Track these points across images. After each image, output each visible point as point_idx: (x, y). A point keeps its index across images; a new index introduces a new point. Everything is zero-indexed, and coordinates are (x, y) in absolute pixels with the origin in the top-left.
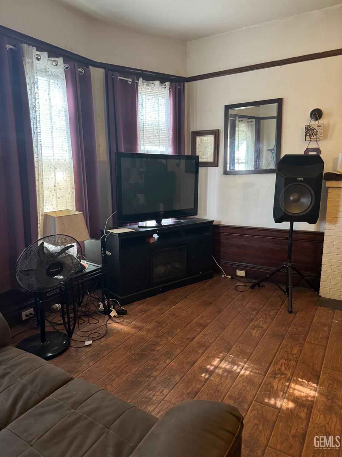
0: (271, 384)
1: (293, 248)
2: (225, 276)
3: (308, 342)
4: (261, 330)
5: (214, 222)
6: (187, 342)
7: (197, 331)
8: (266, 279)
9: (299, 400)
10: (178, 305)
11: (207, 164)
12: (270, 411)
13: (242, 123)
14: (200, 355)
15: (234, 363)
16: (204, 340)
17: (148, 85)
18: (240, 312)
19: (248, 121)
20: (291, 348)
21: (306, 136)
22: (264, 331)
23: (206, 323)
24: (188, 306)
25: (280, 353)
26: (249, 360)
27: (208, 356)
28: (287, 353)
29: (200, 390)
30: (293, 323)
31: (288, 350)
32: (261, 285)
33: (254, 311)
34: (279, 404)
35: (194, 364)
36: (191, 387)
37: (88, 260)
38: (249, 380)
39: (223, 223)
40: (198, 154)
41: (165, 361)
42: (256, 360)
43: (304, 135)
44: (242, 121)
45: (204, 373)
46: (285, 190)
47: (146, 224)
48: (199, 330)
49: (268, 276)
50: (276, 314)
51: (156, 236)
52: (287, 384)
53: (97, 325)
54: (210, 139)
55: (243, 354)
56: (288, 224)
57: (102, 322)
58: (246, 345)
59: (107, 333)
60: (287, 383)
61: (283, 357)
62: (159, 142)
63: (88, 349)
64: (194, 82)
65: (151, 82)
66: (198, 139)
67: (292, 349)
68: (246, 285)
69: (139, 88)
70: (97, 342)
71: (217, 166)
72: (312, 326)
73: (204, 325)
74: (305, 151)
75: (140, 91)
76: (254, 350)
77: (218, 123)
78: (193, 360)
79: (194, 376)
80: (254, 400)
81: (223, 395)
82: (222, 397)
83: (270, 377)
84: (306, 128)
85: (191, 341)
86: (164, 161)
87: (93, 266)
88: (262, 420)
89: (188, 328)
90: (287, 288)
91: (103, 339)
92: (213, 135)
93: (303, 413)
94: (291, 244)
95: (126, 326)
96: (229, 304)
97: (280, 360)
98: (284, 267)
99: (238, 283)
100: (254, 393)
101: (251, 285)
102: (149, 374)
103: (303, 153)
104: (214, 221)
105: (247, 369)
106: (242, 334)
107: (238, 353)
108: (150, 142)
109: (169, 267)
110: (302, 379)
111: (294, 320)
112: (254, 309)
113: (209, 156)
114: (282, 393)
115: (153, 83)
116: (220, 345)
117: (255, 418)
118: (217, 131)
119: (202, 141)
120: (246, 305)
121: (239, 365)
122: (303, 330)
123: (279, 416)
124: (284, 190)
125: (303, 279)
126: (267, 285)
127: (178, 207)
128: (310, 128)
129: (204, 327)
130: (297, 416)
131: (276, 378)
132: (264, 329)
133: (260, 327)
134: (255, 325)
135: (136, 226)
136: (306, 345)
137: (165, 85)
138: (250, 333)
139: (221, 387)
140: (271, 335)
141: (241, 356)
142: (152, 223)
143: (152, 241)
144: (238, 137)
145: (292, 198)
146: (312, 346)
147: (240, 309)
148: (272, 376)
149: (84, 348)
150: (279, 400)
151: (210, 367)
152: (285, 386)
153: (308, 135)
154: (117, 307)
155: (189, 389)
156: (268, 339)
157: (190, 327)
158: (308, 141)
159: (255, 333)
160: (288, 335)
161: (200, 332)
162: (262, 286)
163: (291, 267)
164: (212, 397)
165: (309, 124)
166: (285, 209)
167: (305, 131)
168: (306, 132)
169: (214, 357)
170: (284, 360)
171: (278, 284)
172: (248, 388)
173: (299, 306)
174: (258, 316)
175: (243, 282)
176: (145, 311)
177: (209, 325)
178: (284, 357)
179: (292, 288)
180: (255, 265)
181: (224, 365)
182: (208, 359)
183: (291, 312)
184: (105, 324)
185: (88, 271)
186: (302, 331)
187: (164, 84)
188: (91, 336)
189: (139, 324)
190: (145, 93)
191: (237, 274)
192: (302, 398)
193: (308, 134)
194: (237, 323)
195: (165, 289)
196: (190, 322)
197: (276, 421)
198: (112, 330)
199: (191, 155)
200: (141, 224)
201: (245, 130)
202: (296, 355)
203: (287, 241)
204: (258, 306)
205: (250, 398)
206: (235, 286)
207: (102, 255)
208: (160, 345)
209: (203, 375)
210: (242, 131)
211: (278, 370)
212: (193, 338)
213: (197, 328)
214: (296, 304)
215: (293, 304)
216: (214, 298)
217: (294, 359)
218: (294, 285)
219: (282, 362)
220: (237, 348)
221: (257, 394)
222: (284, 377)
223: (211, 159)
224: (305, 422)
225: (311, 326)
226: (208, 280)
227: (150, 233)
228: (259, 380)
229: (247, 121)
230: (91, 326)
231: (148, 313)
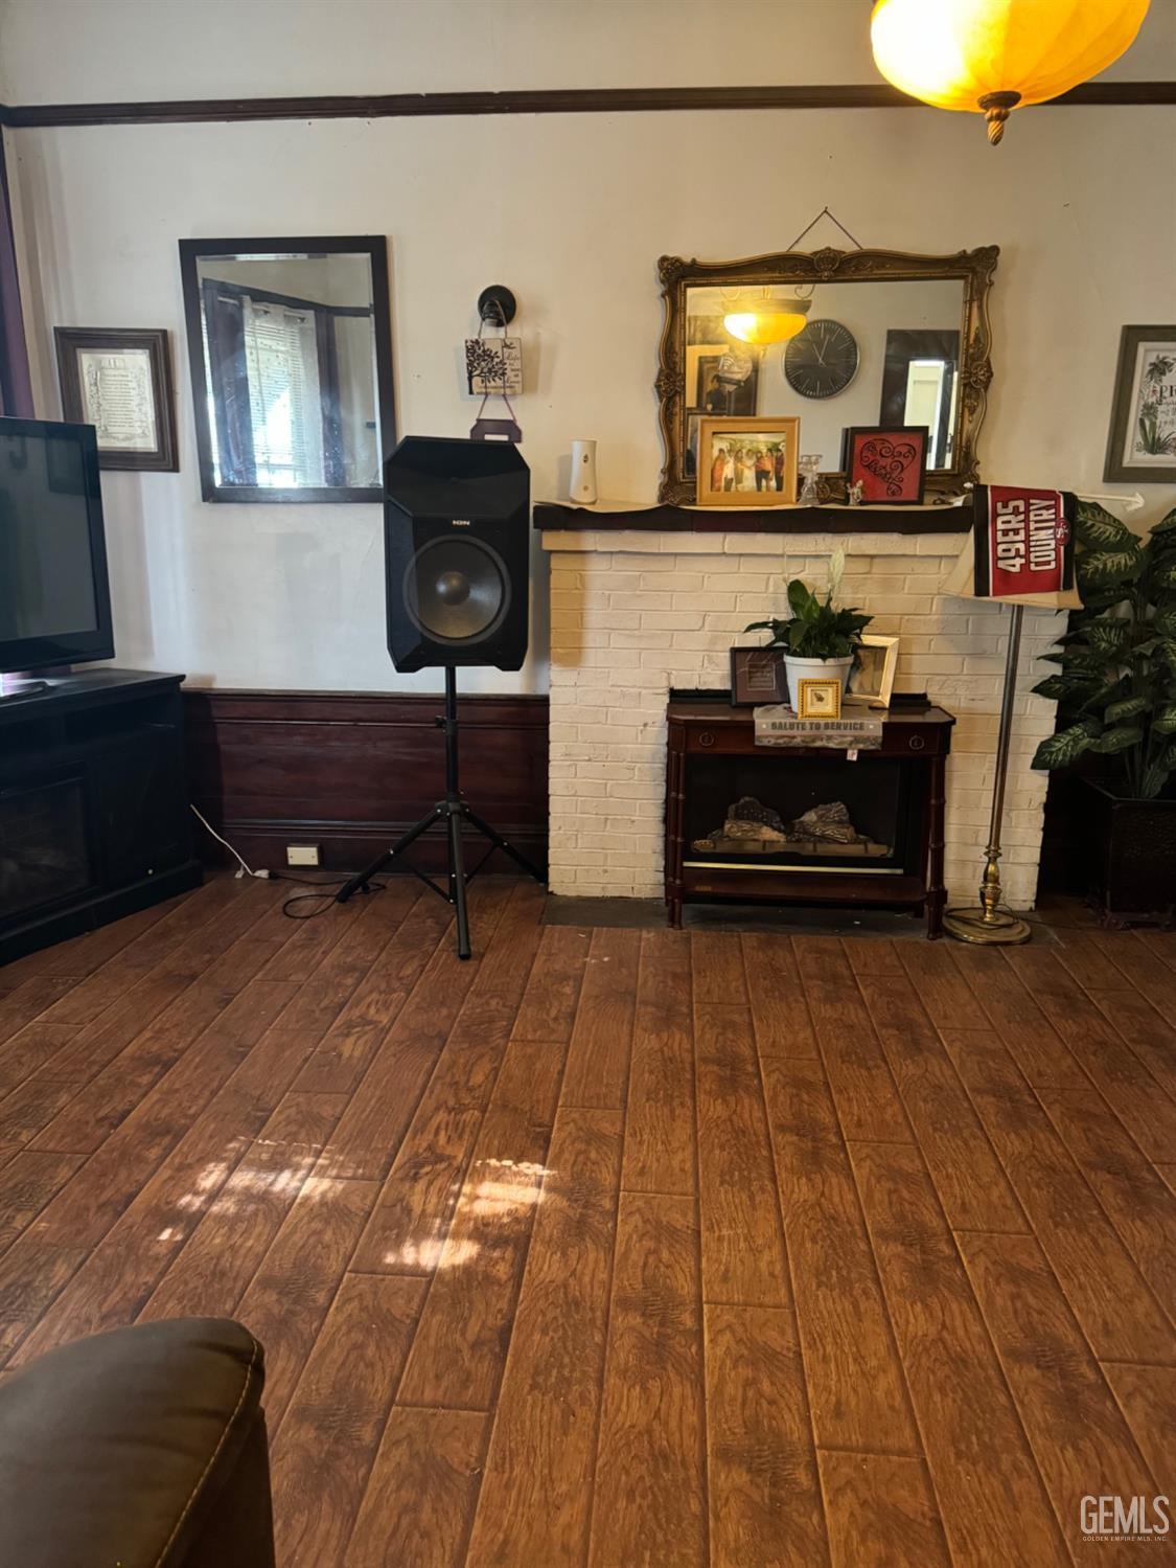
0: (404, 1204)
1: (461, 753)
2: (246, 873)
3: (517, 1041)
4: (373, 1032)
5: (186, 680)
6: (101, 1132)
7: (139, 1085)
8: (385, 864)
9: (490, 1229)
10: (60, 1008)
11: (130, 461)
12: (401, 1289)
13: (267, 322)
14: (150, 1168)
15: (277, 1164)
16: (166, 1111)
18: (300, 987)
19: (289, 316)
20: (468, 1068)
21: (470, 379)
22: (383, 1035)
23: (175, 1051)
24: (102, 1001)
25: (432, 1092)
26: (329, 1143)
27: (181, 1163)
28: (454, 1087)
29: (151, 1289)
30: (475, 990)
31: (457, 1078)
32: (372, 887)
33: (350, 974)
34: (428, 1259)
35: (126, 1206)
36: (116, 1291)
38: (330, 1211)
39: (221, 684)
42: (355, 1134)
43: (465, 376)
44: (266, 312)
45: (165, 1227)
46: (418, 561)
48: (146, 1079)
49: (392, 852)
50: (422, 971)
52: (455, 1187)
54: (138, 362)
55: (312, 1129)
56: (439, 673)
58: (319, 1096)
60: (455, 1184)
61: (441, 1105)
66: (87, 360)
67: (471, 1071)
68: (323, 893)
71: (175, 468)
72: (528, 987)
73: (165, 1058)
74: (472, 431)
76: (346, 1106)
77: (163, 307)
78: (124, 1190)
79: (130, 1248)
80: (349, 1268)
81: (240, 1283)
82: (236, 1292)
83: (402, 1180)
84: (468, 350)
85: (116, 1127)
88: (374, 1326)
89: (101, 1081)
90: (453, 882)
92: (147, 351)
93: (503, 1264)
94: (454, 738)
96: (261, 968)
97: (432, 1116)
98: (437, 818)
99: (296, 889)
100: (346, 1248)
101: (336, 889)
103: (467, 435)
104: (183, 677)
105: (325, 1173)
106: (306, 1060)
107: (293, 1128)
110: (500, 1160)
111: (476, 980)
112: (351, 969)
113: (138, 429)
114: (438, 1221)
116: (226, 1114)
117: (353, 1327)
118: (159, 334)
119: (101, 369)
120: (323, 959)
121: (296, 1168)
122: (504, 1006)
123: (429, 1296)
124: (414, 559)
125: (498, 849)
126: (392, 881)
128: (480, 352)
129: (167, 1066)
130: (483, 1279)
131: (420, 1178)
132: (381, 1026)
133: (368, 1025)
134: (351, 1020)
136: (513, 1050)
138: (334, 1049)
139: (233, 1257)
140: (403, 1042)
141: (302, 1135)
144: (258, 370)
145: (442, 588)
146: (529, 1050)
147: (300, 977)
148: (407, 1175)
150: (429, 1243)
151: (190, 1201)
152: (449, 1195)
153: (478, 375)
155: (110, 1298)
156: (395, 1055)
157: (109, 1077)
158: (478, 393)
159: (352, 1048)
160: (459, 1031)
161: (152, 1085)
162: (377, 887)
163: (461, 813)
164: (200, 1299)
165: (477, 337)
166: (424, 623)
167: (466, 361)
168: (470, 364)
169: (202, 1161)
170: (446, 1114)
171: (426, 875)
172: (328, 1237)
173: (490, 934)
174: (363, 987)
175: (311, 884)
177: (184, 1056)
178: (446, 1102)
179: (467, 880)
180: (349, 823)
181: (242, 1179)
182: (181, 1174)
183: (465, 957)
186: (499, 1008)
191: (291, 862)
192: (500, 1218)
193: (477, 372)
194: (290, 1027)
196: (110, 1061)
197: (420, 1315)
199: (60, 418)
201: (283, 349)
202: (482, 1088)
203: (438, 731)
204: (362, 954)
205: (334, 1265)
206: (286, 901)
209: (166, 1235)
210: (270, 349)
211: (425, 1150)
213: (140, 1076)
214: (481, 927)
215: (470, 931)
216: (207, 957)
217: (474, 1102)
218: (473, 871)
219: (438, 1121)
220: (287, 1112)
221: (358, 1247)
222: (445, 1169)
223: (148, 442)
224: (508, 1292)
225: (525, 988)
226: (179, 897)
228: (365, 1197)
229: (285, 316)
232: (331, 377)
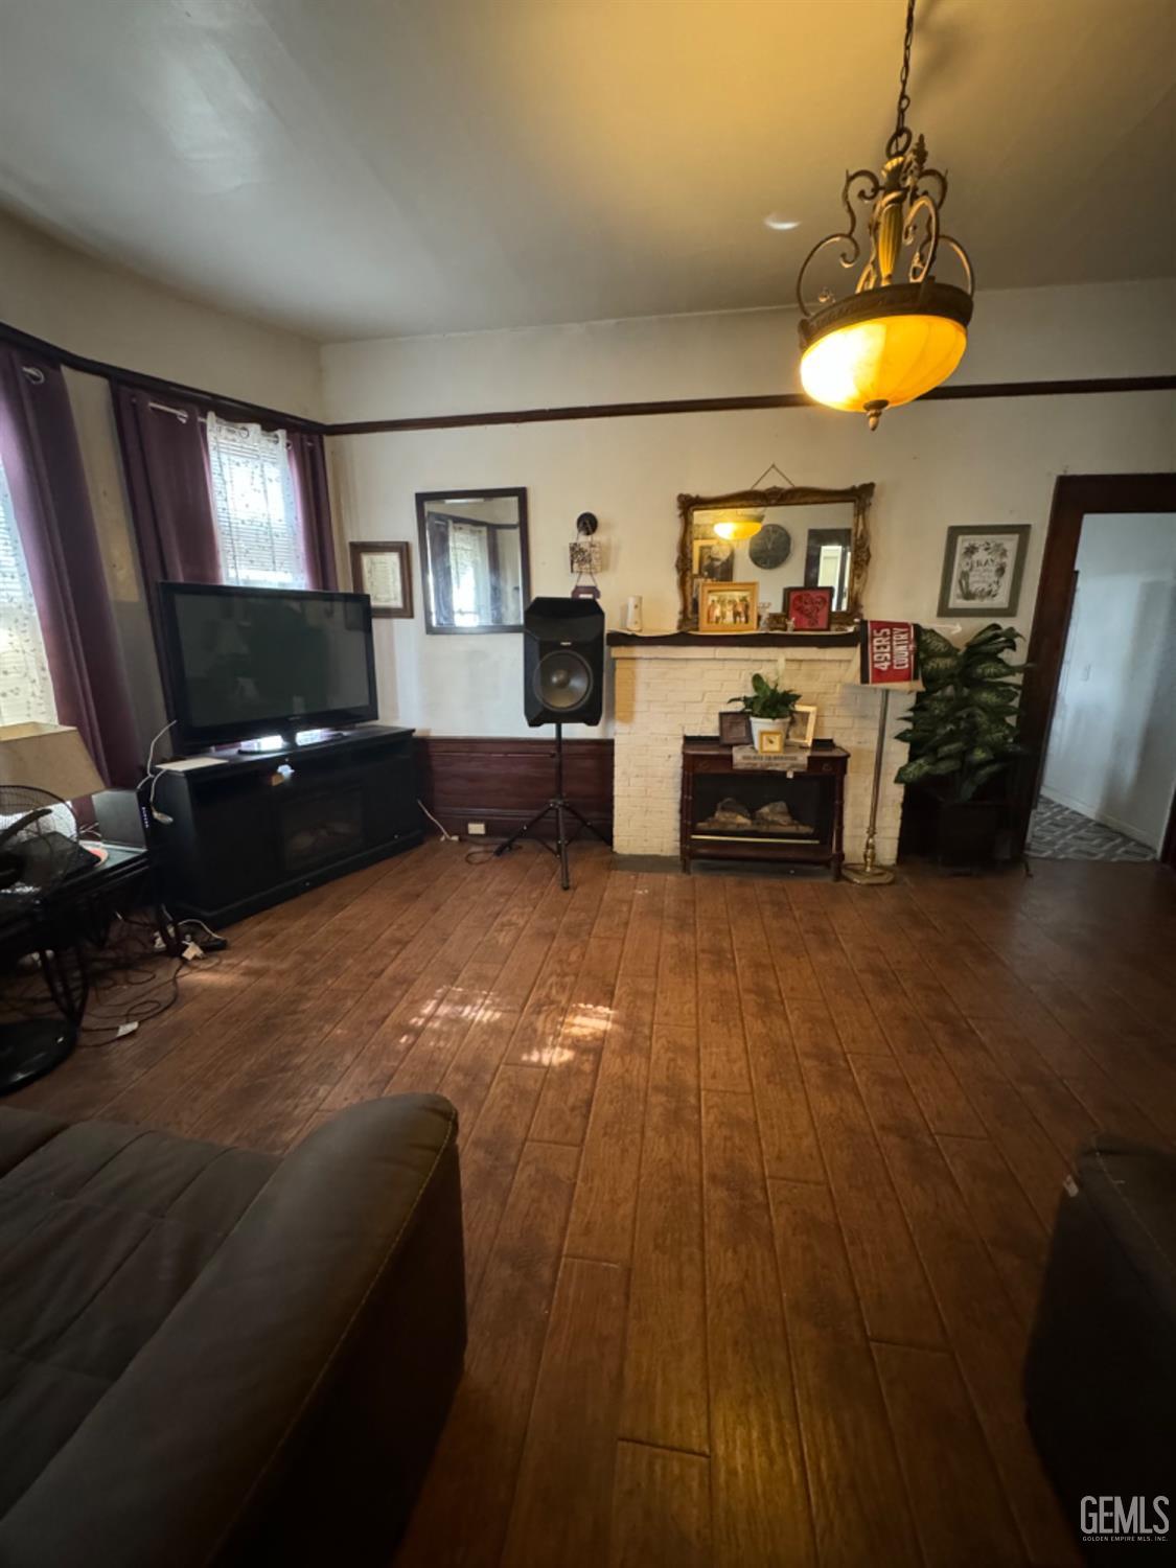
0: (533, 1027)
1: (563, 772)
2: (446, 838)
3: (595, 937)
4: (515, 930)
5: (415, 732)
6: (370, 980)
7: (390, 955)
8: (522, 835)
9: (580, 1043)
10: (349, 911)
11: (388, 613)
12: (531, 1075)
13: (461, 534)
14: (396, 1001)
15: (463, 1002)
16: (404, 970)
17: (234, 432)
18: (475, 903)
19: (473, 530)
20: (568, 952)
21: (572, 564)
22: (521, 931)
23: (409, 936)
24: (370, 908)
25: (548, 964)
26: (491, 991)
27: (412, 1000)
28: (560, 962)
29: (396, 1070)
30: (569, 907)
31: (561, 958)
32: (514, 847)
33: (502, 897)
34: (546, 1061)
35: (383, 1022)
36: (377, 1069)
37: (107, 839)
38: (493, 1029)
40: (368, 589)
41: (321, 1028)
42: (506, 987)
43: (569, 562)
44: (459, 528)
45: (403, 1035)
46: (542, 665)
47: (259, 745)
48: (393, 952)
49: (525, 828)
50: (542, 896)
51: (286, 771)
52: (561, 1019)
53: (150, 985)
54: (393, 559)
55: (482, 983)
56: (552, 727)
57: (163, 975)
58: (486, 964)
59: (179, 999)
60: (561, 1017)
61: (553, 972)
62: (274, 562)
63: (128, 1043)
64: (344, 438)
65: (240, 425)
66: (366, 559)
67: (569, 954)
68: (487, 850)
69: (211, 436)
70: (152, 1023)
71: (411, 616)
72: (601, 906)
73: (404, 940)
74: (572, 592)
75: (211, 442)
76: (501, 971)
77: (405, 528)
78: (381, 1013)
79: (385, 1045)
80: (502, 1062)
81: (443, 1069)
82: (441, 1073)
83: (531, 1013)
84: (571, 549)
85: (378, 978)
86: (295, 605)
87: (121, 853)
88: (516, 1096)
89: (370, 952)
90: (559, 846)
91: (167, 1014)
92: (398, 553)
93: (587, 1064)
94: (560, 765)
95: (226, 973)
96: (454, 892)
97: (548, 978)
98: (550, 809)
99: (473, 847)
100: (501, 1050)
101: (495, 848)
102: (282, 1064)
103: (568, 595)
104: (413, 731)
105: (489, 1008)
106: (479, 943)
107: (472, 982)
108: (252, 561)
109: (323, 833)
110: (586, 1004)
111: (572, 902)
112: (501, 894)
113: (393, 596)
114: (551, 1038)
115: (245, 429)
116: (436, 972)
117: (504, 1095)
118: (404, 544)
119: (373, 563)
120: (487, 888)
121: (474, 1004)
122: (588, 917)
123: (546, 1080)
124: (538, 665)
125: (584, 827)
126: (526, 844)
127: (337, 703)
128: (577, 549)
129: (405, 945)
130: (576, 1071)
131: (542, 1013)
132: (519, 926)
133: (513, 926)
134: (503, 923)
135: (233, 751)
136: (593, 942)
137: (276, 436)
138: (494, 938)
139: (440, 1053)
140: (532, 936)
141: (477, 986)
142: (271, 744)
143: (275, 781)
145: (555, 680)
146: (602, 943)
147: (475, 897)
148: (534, 1011)
149: (116, 1043)
150: (547, 1050)
151: (417, 1021)
152: (558, 1023)
154: (200, 936)
155: (373, 1074)
156: (527, 943)
157: (374, 950)
158: (576, 572)
159: (504, 938)
160: (563, 930)
161: (397, 957)
162: (517, 847)
163: (563, 806)
165: (575, 541)
166: (545, 700)
167: (569, 554)
168: (572, 556)
169: (426, 997)
170: (556, 977)
171: (544, 841)
172: (490, 1043)
173: (580, 876)
174: (510, 904)
175: (481, 844)
176: (270, 935)
177: (414, 940)
178: (555, 970)
179: (567, 844)
180: (502, 811)
181: (444, 1010)
182: (412, 1005)
183: (566, 888)
184: (171, 978)
185: (109, 865)
186: (585, 918)
187: (272, 434)
188: (134, 1011)
189: (256, 963)
190: (228, 449)
191: (470, 832)
192: (586, 1038)
193: (575, 561)
194: (470, 925)
195: (317, 883)
196: (374, 941)
197: (542, 1090)
198: (191, 988)
199: (352, 591)
200: (245, 745)
201: (469, 548)
202: (576, 964)
203: (551, 759)
204: (509, 885)
205: (495, 1060)
206: (467, 854)
207: (144, 824)
208: (309, 999)
209: (403, 1040)
211: (544, 997)
212: (383, 971)
213: (390, 950)
214: (575, 872)
215: (569, 874)
216: (426, 884)
217: (571, 971)
218: (570, 839)
219: (551, 981)
220: (469, 972)
221: (507, 1051)
222: (555, 1008)
223: (398, 603)
224: (590, 1079)
227: (271, 765)
228: (511, 1023)
230: (135, 990)
231: (280, 938)
232: (495, 563)
